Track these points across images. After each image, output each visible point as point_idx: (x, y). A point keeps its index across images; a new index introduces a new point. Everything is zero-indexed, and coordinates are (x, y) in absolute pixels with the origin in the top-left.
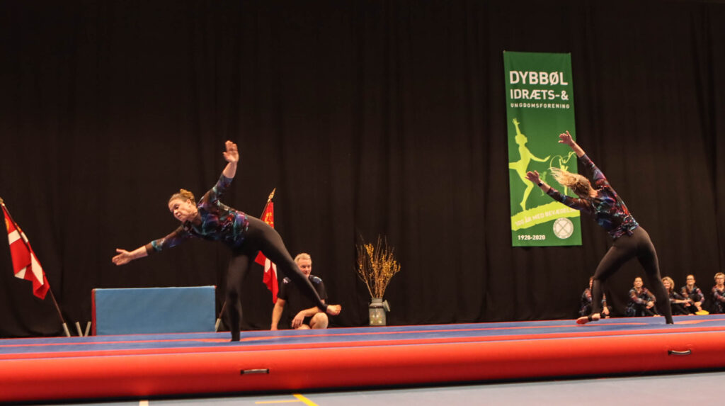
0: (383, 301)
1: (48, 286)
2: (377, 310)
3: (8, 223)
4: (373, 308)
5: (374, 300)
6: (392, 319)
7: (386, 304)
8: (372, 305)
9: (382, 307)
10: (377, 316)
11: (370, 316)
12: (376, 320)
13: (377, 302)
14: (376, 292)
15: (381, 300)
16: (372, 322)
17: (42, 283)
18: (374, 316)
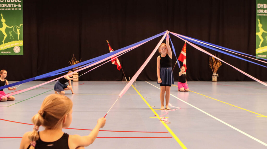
0: (217, 74)
1: (121, 67)
2: (215, 76)
3: (110, 48)
4: (214, 76)
5: (214, 73)
6: (219, 79)
7: (217, 75)
8: (213, 75)
9: (216, 76)
10: (215, 78)
11: (213, 78)
12: (214, 80)
13: (215, 74)
14: (214, 71)
15: (216, 74)
16: (213, 80)
17: (120, 66)
18: (214, 78)
